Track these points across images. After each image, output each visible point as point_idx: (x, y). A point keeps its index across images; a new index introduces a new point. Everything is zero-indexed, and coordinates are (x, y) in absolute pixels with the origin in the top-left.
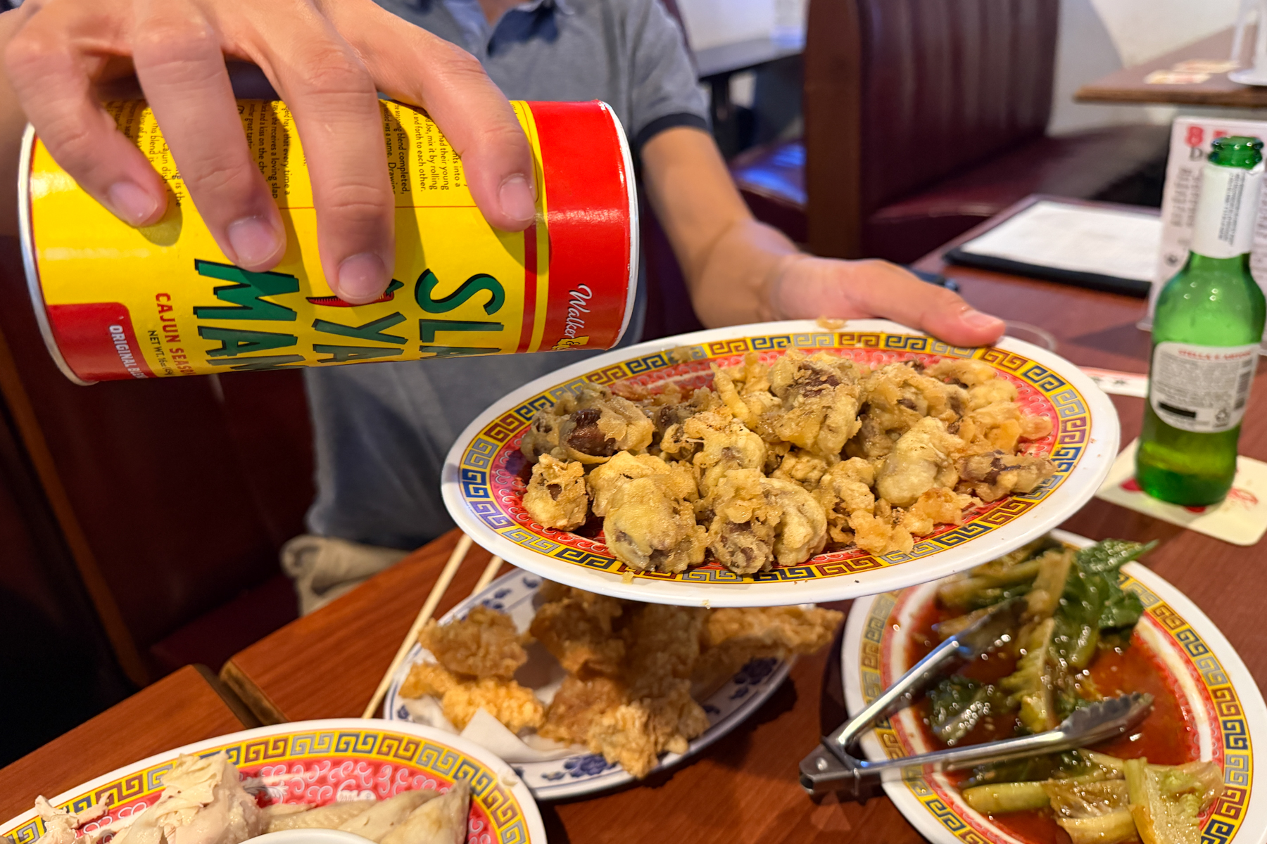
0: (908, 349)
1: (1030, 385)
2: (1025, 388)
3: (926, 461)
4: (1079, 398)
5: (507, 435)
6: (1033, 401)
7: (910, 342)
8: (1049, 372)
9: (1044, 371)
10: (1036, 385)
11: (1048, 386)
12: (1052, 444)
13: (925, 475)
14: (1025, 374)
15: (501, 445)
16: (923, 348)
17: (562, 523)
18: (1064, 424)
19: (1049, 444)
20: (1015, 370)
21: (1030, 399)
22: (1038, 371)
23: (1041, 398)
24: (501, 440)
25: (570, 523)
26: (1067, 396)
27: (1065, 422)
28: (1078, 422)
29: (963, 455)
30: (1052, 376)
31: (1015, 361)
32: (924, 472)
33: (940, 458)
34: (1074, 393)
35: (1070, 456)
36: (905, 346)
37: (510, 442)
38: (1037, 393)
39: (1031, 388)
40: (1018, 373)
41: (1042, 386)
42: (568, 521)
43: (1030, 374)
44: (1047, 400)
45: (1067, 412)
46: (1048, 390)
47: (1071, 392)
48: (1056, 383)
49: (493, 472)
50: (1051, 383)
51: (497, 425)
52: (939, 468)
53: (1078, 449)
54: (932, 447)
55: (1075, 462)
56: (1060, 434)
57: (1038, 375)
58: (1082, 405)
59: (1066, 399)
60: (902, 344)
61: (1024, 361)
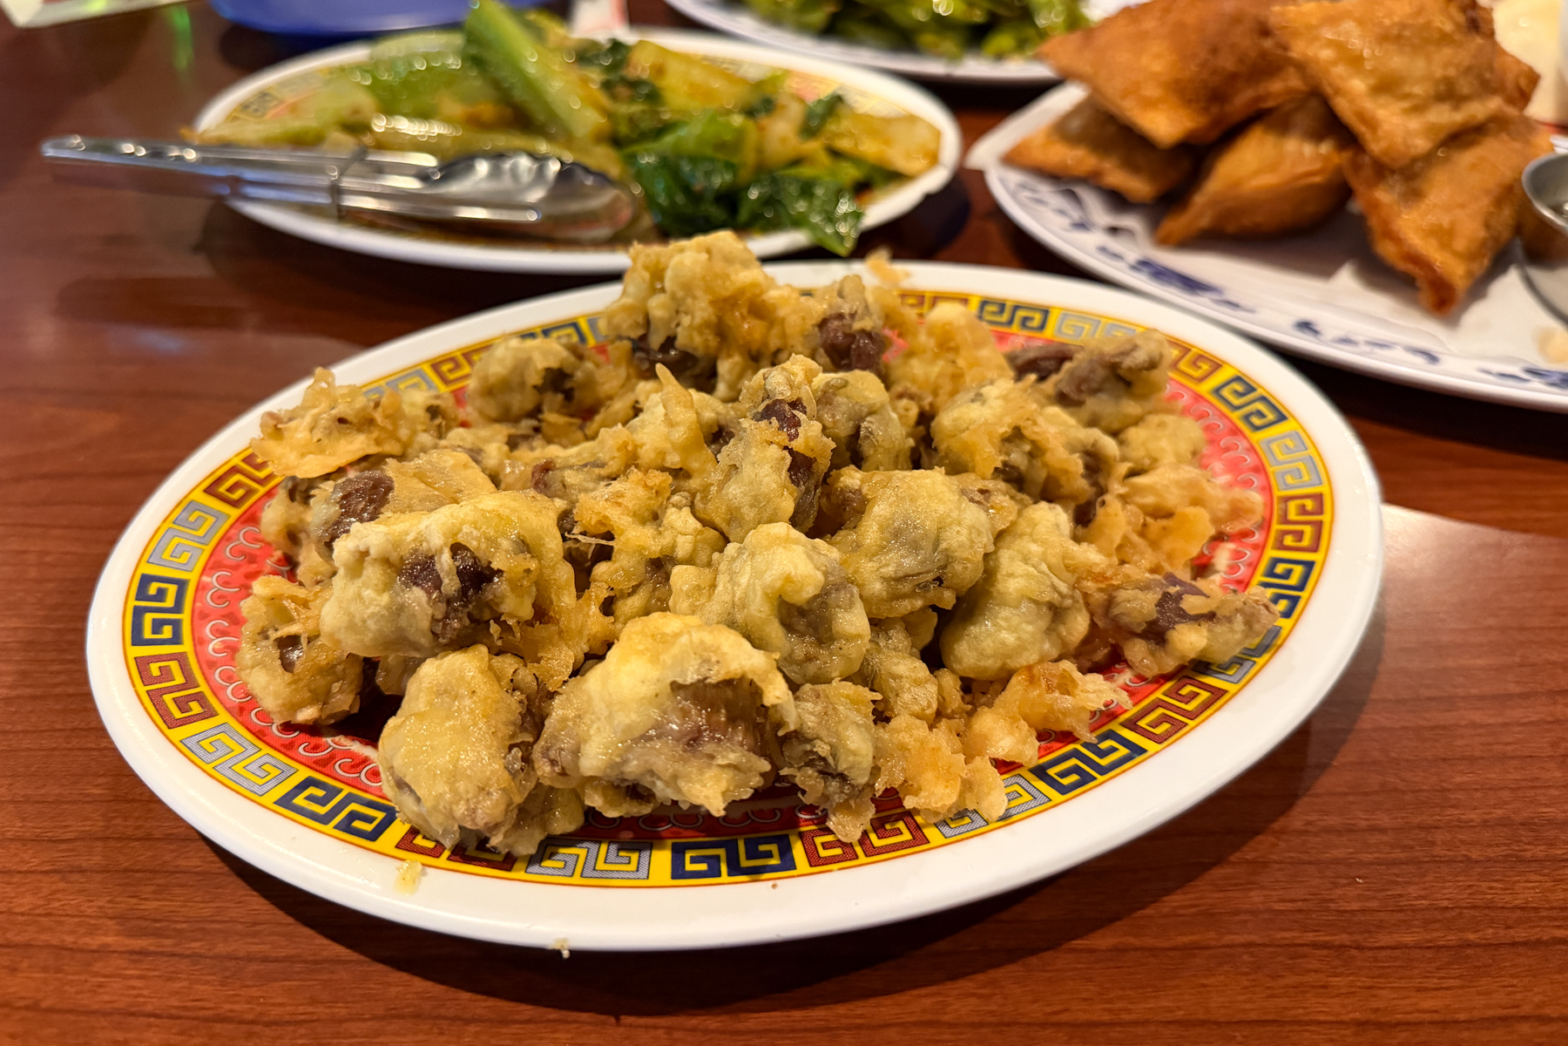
0: (1015, 328)
1: (1224, 415)
2: (1213, 420)
3: (1036, 602)
4: (1311, 451)
5: (250, 492)
6: (1227, 449)
7: (1021, 314)
8: (1260, 392)
9: (1251, 389)
10: (1235, 416)
11: (1256, 421)
12: (1260, 548)
13: (1030, 628)
14: (1217, 391)
15: (235, 513)
16: (1042, 327)
17: (307, 714)
18: (1283, 506)
19: (1255, 547)
20: (1201, 380)
21: (1222, 443)
22: (1238, 387)
23: (1243, 444)
24: (235, 504)
25: (328, 712)
26: (1291, 444)
27: (1287, 499)
28: (1309, 504)
29: (1103, 586)
30: (1263, 399)
31: (1200, 364)
32: (1029, 623)
33: (1060, 593)
34: (1302, 440)
35: (1293, 581)
36: (1010, 322)
37: (253, 509)
38: (1235, 431)
39: (1226, 421)
40: (1205, 388)
41: (1247, 418)
42: (321, 709)
43: (1226, 392)
44: (1252, 449)
45: (1289, 480)
46: (1257, 428)
47: (1295, 436)
48: (1271, 416)
49: (206, 579)
50: (1260, 414)
51: (234, 470)
52: (1057, 612)
53: (1309, 565)
54: (1048, 571)
55: (1304, 594)
56: (1276, 527)
57: (1240, 395)
58: (1317, 466)
59: (1288, 450)
60: (1005, 317)
61: (1217, 365)
